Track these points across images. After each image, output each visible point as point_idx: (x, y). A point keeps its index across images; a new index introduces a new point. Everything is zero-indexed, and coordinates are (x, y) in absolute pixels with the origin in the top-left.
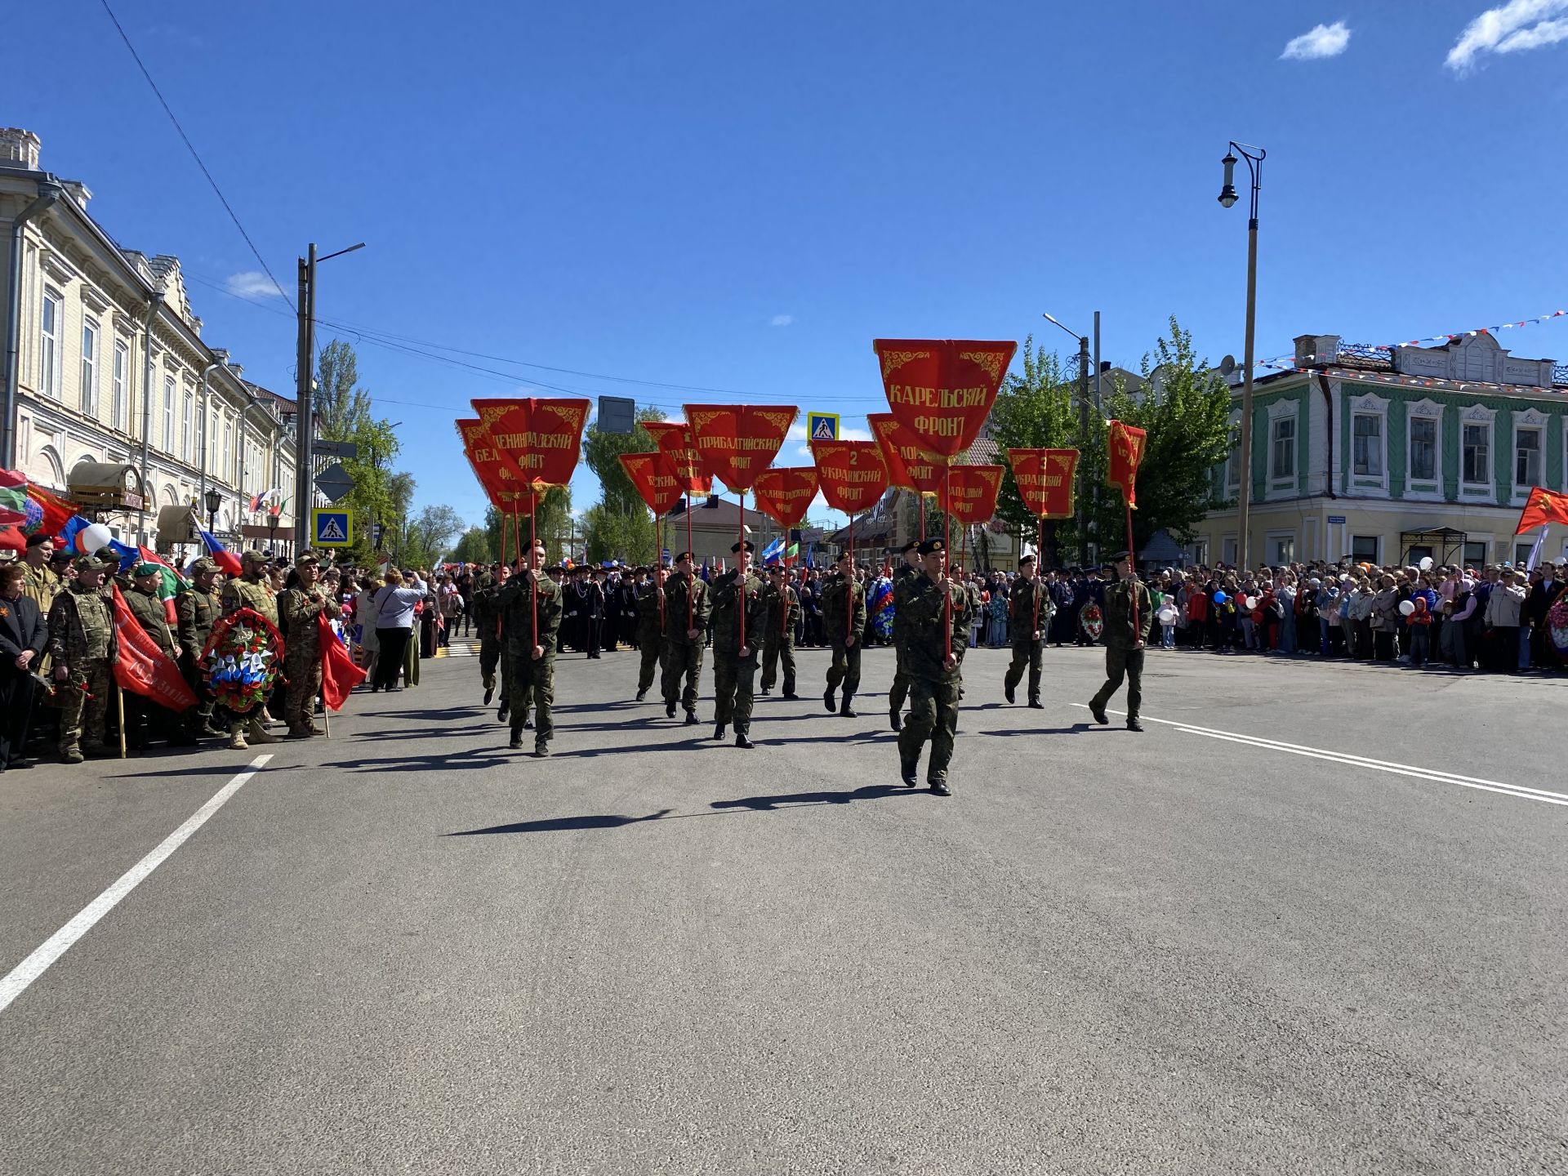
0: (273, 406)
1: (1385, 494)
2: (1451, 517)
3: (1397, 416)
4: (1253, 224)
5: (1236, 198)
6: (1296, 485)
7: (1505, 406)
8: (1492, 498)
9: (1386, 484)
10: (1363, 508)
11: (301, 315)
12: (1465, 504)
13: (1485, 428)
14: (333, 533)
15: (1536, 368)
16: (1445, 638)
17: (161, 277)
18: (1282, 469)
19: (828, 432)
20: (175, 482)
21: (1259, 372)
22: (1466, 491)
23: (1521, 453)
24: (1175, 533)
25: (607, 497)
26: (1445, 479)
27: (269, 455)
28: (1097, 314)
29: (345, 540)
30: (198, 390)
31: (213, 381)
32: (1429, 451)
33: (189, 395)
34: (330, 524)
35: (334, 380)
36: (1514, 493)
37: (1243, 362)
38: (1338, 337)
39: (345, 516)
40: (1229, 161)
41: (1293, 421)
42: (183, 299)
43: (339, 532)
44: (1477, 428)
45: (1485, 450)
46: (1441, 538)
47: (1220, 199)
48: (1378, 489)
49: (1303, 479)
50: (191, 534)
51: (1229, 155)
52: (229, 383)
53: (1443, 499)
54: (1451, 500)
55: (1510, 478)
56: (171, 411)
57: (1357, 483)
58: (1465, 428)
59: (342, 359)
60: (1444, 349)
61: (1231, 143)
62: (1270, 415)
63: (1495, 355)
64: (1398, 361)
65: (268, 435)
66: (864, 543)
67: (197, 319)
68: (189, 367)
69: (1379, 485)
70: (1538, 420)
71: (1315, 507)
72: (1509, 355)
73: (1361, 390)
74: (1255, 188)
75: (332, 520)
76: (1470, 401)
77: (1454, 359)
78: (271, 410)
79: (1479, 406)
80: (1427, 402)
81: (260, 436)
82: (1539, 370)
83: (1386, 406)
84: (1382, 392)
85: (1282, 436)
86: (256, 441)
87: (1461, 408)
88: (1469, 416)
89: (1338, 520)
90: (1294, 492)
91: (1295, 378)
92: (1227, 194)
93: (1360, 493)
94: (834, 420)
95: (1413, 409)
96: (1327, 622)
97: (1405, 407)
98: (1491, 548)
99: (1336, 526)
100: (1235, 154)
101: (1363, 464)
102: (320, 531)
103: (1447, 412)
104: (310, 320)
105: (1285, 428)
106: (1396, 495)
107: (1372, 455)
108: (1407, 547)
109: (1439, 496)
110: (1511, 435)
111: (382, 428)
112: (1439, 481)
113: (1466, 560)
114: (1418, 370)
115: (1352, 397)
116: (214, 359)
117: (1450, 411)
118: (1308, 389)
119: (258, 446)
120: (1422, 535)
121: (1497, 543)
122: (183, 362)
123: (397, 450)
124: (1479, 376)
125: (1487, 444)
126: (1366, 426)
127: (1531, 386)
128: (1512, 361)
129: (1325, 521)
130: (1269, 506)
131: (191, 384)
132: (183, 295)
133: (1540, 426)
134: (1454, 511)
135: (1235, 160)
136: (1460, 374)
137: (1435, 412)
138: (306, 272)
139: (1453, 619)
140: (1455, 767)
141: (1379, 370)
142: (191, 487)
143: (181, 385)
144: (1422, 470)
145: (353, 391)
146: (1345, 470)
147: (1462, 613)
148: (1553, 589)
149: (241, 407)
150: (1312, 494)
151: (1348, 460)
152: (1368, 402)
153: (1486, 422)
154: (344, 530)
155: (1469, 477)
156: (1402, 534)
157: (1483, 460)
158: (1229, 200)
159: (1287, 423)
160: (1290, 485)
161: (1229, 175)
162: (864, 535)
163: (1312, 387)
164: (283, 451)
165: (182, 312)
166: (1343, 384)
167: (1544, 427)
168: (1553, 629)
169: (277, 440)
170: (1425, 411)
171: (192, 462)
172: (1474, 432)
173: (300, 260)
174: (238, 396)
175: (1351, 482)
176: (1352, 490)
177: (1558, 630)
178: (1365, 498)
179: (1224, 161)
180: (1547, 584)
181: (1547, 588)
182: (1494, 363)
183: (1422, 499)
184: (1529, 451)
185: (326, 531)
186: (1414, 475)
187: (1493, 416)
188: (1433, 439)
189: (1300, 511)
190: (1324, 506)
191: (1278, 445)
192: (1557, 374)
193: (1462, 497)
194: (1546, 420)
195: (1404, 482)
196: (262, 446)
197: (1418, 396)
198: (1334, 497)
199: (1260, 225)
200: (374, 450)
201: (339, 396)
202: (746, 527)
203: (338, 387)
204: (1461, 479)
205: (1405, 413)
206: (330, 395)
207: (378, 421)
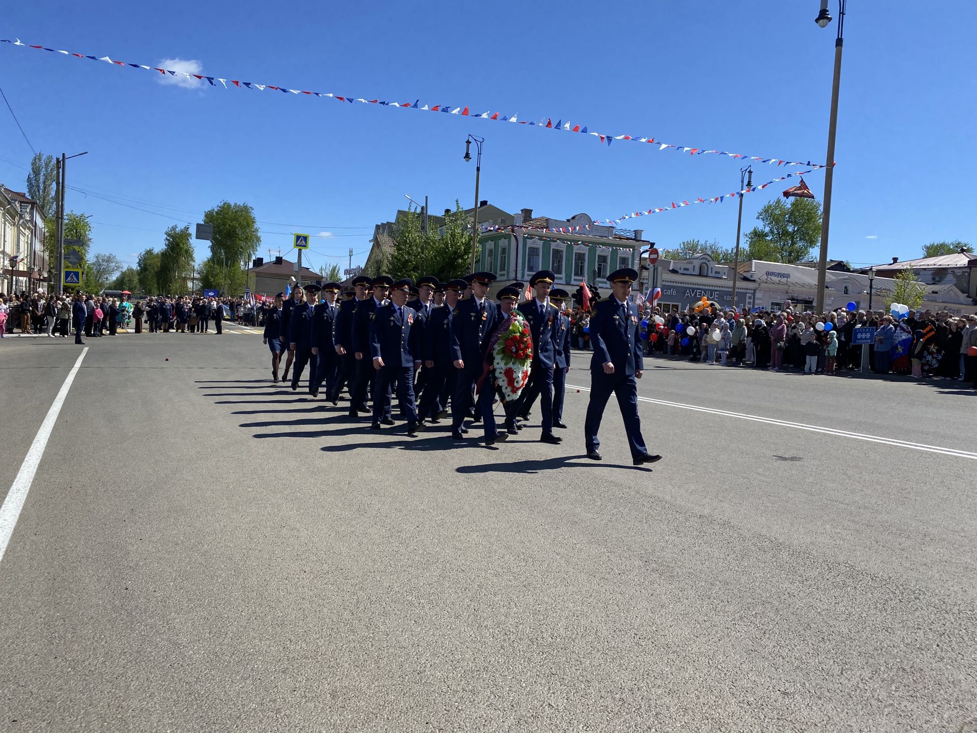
0: (17, 203)
3: (546, 248)
4: (478, 169)
5: (471, 158)
6: (506, 275)
7: (593, 245)
12: (573, 285)
13: (584, 254)
14: (72, 280)
15: (607, 230)
18: (502, 269)
19: (304, 242)
22: (575, 280)
23: (599, 265)
26: (566, 275)
27: (14, 230)
28: (427, 197)
29: (78, 283)
32: (561, 262)
39: (78, 272)
40: (468, 142)
43: (75, 279)
44: (581, 255)
45: (583, 263)
47: (464, 158)
49: (508, 273)
51: (468, 140)
53: (565, 283)
54: (569, 283)
58: (576, 253)
60: (569, 220)
61: (469, 135)
62: (500, 245)
63: (590, 224)
64: (549, 224)
65: (14, 219)
70: (607, 251)
72: (595, 224)
73: (531, 237)
74: (479, 154)
75: (72, 274)
77: (573, 225)
78: (16, 205)
79: (582, 245)
80: (559, 242)
81: (11, 221)
83: (542, 244)
84: (541, 238)
85: (503, 254)
86: (10, 224)
87: (574, 245)
88: (576, 249)
90: (505, 278)
92: (467, 156)
94: (306, 237)
95: (553, 245)
97: (550, 244)
100: (471, 139)
101: (531, 267)
102: (66, 279)
103: (568, 247)
104: (63, 186)
105: (504, 250)
107: (535, 264)
109: (563, 282)
110: (595, 257)
111: (81, 218)
112: (563, 275)
113: (573, 308)
115: (528, 239)
123: (90, 230)
124: (583, 232)
125: (585, 261)
126: (533, 252)
127: (605, 237)
128: (597, 226)
133: (607, 254)
135: (471, 143)
137: (563, 247)
141: (540, 228)
146: (524, 269)
151: (525, 265)
152: (534, 242)
153: (585, 252)
154: (78, 278)
155: (577, 274)
157: (582, 268)
158: (468, 159)
159: (505, 248)
160: (503, 275)
161: (468, 148)
167: (609, 254)
170: (558, 246)
172: (579, 256)
173: (57, 158)
179: (466, 142)
182: (590, 227)
184: (602, 264)
185: (69, 279)
187: (588, 249)
188: (562, 258)
191: (502, 257)
192: (617, 233)
193: (573, 282)
194: (611, 251)
197: (556, 240)
199: (481, 169)
200: (76, 230)
201: (45, 188)
202: (293, 278)
203: (44, 182)
204: (573, 275)
205: (550, 247)
206: (38, 186)
207: (79, 214)
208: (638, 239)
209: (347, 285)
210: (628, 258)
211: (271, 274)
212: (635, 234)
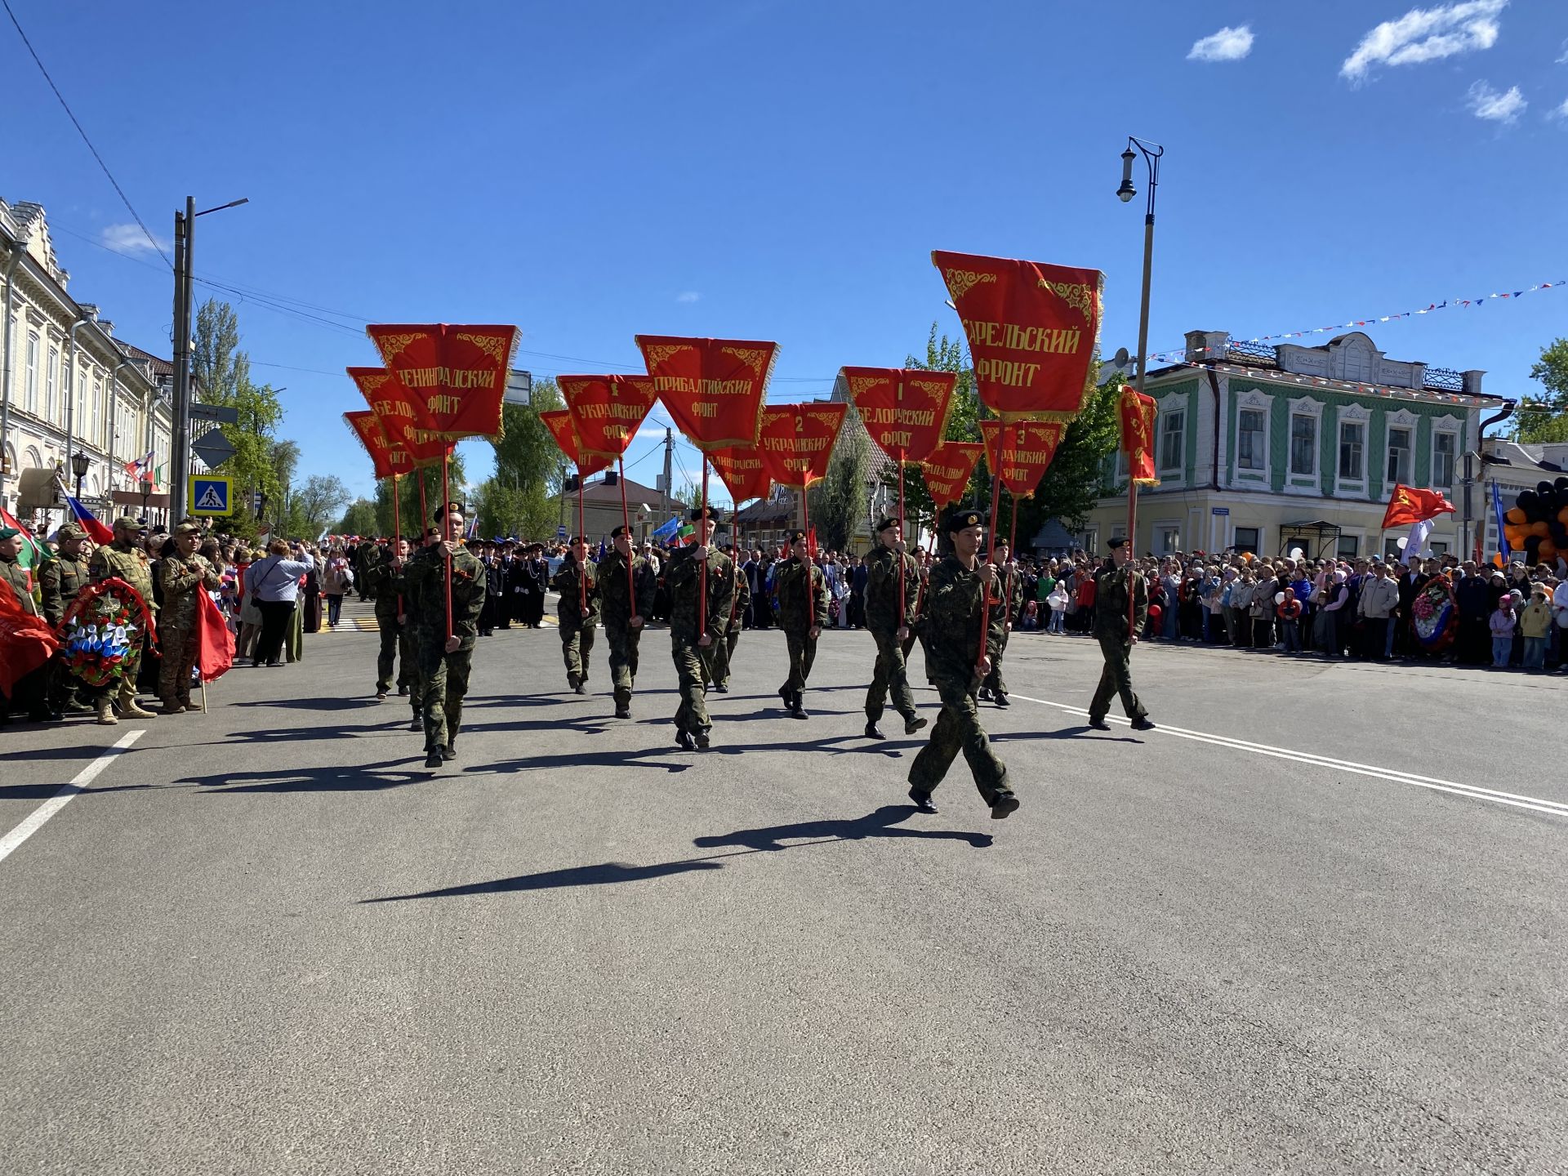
0: (147, 367)
1: (1266, 487)
2: (1327, 511)
3: (1280, 411)
4: (1150, 219)
5: (1134, 193)
6: (1183, 477)
7: (1379, 406)
8: (1364, 494)
9: (1268, 478)
10: (1246, 501)
11: (178, 272)
12: (1340, 499)
13: (1361, 427)
14: (211, 502)
15: (1409, 370)
16: (1319, 626)
17: (24, 225)
18: (1170, 461)
20: (39, 444)
21: (1151, 365)
22: (1342, 487)
23: (1393, 452)
24: (1067, 521)
25: (500, 471)
26: (1323, 475)
27: (142, 418)
29: (225, 509)
30: (64, 347)
31: (80, 338)
32: (1309, 447)
33: (54, 352)
34: (208, 491)
35: (213, 341)
36: (1385, 490)
37: (1136, 355)
38: (1228, 334)
39: (225, 484)
40: (1128, 155)
41: (1182, 414)
42: (48, 250)
43: (218, 500)
44: (1354, 426)
45: (1359, 448)
46: (1317, 532)
47: (1119, 193)
48: (1260, 482)
49: (1190, 471)
50: (56, 499)
51: (1129, 150)
52: (98, 341)
53: (1320, 494)
54: (1327, 495)
55: (1382, 475)
56: (34, 368)
57: (1241, 476)
58: (1343, 425)
59: (221, 319)
60: (1325, 348)
61: (1131, 138)
63: (1372, 356)
64: (1282, 359)
65: (142, 397)
66: (765, 524)
67: (64, 271)
68: (54, 322)
69: (1261, 479)
70: (1409, 420)
71: (1200, 498)
72: (1385, 357)
73: (1248, 386)
74: (1153, 184)
75: (211, 487)
76: (1348, 400)
77: (1334, 360)
78: (145, 371)
79: (1356, 405)
80: (1308, 399)
81: (133, 398)
82: (1412, 373)
83: (1270, 403)
84: (1267, 388)
85: (1171, 429)
86: (128, 403)
87: (1339, 407)
88: (1348, 414)
89: (1222, 512)
90: (1181, 484)
91: (1186, 372)
92: (1126, 188)
93: (1243, 487)
95: (1295, 406)
96: (1209, 610)
97: (1288, 403)
98: (1363, 542)
99: (1221, 517)
100: (1134, 149)
101: (1247, 458)
102: (197, 499)
103: (1326, 410)
104: (188, 277)
105: (1174, 421)
106: (1277, 489)
107: (1256, 450)
108: (1285, 539)
109: (1316, 491)
110: (1384, 433)
111: (265, 393)
112: (1316, 477)
113: (1340, 553)
114: (1299, 368)
115: (1239, 393)
116: (82, 315)
117: (1329, 409)
118: (1198, 384)
119: (129, 408)
120: (1300, 528)
121: (1369, 537)
122: (48, 316)
123: (280, 417)
124: (1356, 376)
125: (1361, 442)
126: (1251, 421)
127: (1404, 387)
128: (1388, 363)
129: (1209, 511)
130: (1156, 497)
131: (56, 340)
132: (48, 246)
133: (1410, 426)
134: (1330, 505)
135: (1134, 156)
136: (1339, 374)
137: (1314, 409)
138: (183, 227)
139: (1326, 609)
140: (1327, 749)
141: (1265, 367)
142: (56, 449)
143: (45, 341)
144: (1302, 465)
145: (233, 354)
146: (1230, 463)
147: (1335, 604)
148: (1418, 582)
149: (112, 366)
150: (1197, 486)
151: (1233, 454)
152: (1253, 398)
153: (1361, 421)
154: (223, 498)
155: (1345, 473)
156: (1282, 527)
157: (1358, 457)
158: (1127, 194)
159: (1177, 415)
160: (1177, 477)
161: (1127, 170)
162: (764, 517)
163: (1201, 382)
164: (157, 414)
165: (47, 264)
166: (1230, 379)
167: (1414, 427)
168: (1417, 620)
169: (150, 403)
170: (1306, 409)
171: (57, 423)
172: (1350, 431)
173: (177, 213)
174: (109, 355)
175: (1235, 476)
176: (1236, 483)
177: (1421, 621)
178: (1248, 491)
179: (1124, 156)
180: (1413, 577)
181: (1412, 582)
182: (1371, 363)
183: (1303, 494)
184: (1400, 450)
185: (204, 499)
186: (1293, 470)
187: (1369, 415)
188: (1313, 436)
189: (1186, 502)
190: (1209, 498)
191: (1167, 438)
192: (1428, 377)
193: (1337, 493)
194: (1417, 421)
195: (1285, 477)
196: (135, 408)
197: (1300, 393)
198: (1218, 489)
199: (1156, 220)
200: (256, 415)
201: (218, 358)
202: (646, 506)
203: (217, 349)
204: (1337, 475)
205: (1287, 410)
206: (208, 356)
207: (260, 386)
208: (1474, 391)
209: (753, 517)
210: (1452, 437)
211: (597, 501)
212: (1464, 379)
